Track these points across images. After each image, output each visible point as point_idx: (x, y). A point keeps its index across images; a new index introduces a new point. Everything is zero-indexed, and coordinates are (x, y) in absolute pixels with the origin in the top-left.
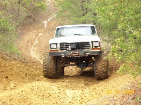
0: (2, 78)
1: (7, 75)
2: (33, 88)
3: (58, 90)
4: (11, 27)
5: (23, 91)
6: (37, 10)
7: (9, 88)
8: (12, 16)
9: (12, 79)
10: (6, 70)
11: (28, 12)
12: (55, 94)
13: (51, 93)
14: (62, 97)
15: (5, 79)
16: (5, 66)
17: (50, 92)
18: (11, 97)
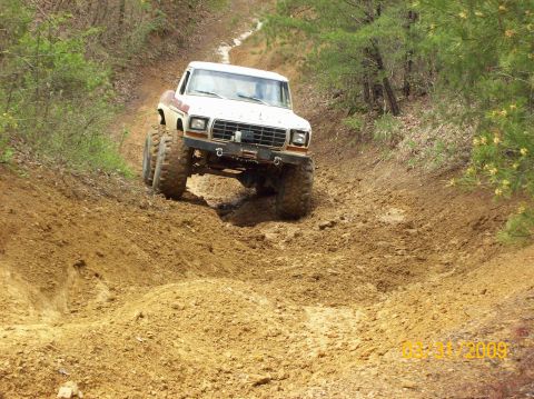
0: (65, 269)
1: (83, 258)
2: (181, 305)
3: (278, 311)
4: (95, 74)
5: (142, 316)
6: (190, 7)
7: (91, 304)
8: (96, 30)
9: (101, 273)
10: (76, 236)
11: (158, 15)
12: (263, 324)
13: (248, 320)
14: (292, 336)
15: (73, 273)
16: (74, 224)
17: (246, 317)
18: (99, 341)
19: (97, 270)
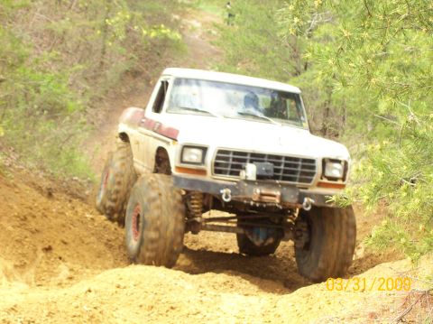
0: (35, 251)
1: (51, 244)
2: (122, 285)
3: (200, 295)
4: (75, 102)
5: (90, 291)
6: (158, 54)
7: (54, 280)
8: (81, 67)
9: (63, 257)
10: (46, 226)
11: (132, 58)
12: (187, 304)
13: (174, 300)
14: (208, 315)
15: (41, 254)
16: (46, 216)
17: (173, 298)
18: (53, 307)
19: (61, 254)
